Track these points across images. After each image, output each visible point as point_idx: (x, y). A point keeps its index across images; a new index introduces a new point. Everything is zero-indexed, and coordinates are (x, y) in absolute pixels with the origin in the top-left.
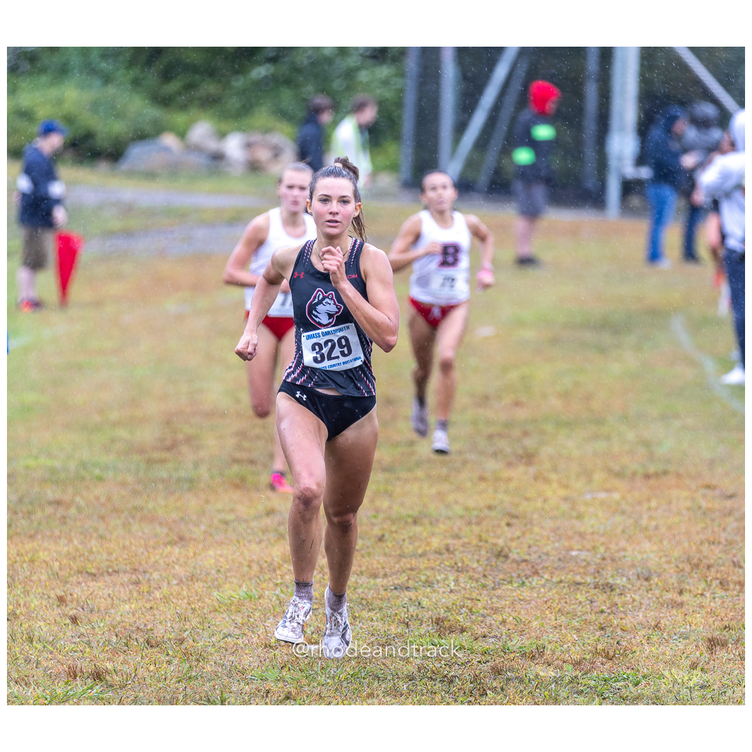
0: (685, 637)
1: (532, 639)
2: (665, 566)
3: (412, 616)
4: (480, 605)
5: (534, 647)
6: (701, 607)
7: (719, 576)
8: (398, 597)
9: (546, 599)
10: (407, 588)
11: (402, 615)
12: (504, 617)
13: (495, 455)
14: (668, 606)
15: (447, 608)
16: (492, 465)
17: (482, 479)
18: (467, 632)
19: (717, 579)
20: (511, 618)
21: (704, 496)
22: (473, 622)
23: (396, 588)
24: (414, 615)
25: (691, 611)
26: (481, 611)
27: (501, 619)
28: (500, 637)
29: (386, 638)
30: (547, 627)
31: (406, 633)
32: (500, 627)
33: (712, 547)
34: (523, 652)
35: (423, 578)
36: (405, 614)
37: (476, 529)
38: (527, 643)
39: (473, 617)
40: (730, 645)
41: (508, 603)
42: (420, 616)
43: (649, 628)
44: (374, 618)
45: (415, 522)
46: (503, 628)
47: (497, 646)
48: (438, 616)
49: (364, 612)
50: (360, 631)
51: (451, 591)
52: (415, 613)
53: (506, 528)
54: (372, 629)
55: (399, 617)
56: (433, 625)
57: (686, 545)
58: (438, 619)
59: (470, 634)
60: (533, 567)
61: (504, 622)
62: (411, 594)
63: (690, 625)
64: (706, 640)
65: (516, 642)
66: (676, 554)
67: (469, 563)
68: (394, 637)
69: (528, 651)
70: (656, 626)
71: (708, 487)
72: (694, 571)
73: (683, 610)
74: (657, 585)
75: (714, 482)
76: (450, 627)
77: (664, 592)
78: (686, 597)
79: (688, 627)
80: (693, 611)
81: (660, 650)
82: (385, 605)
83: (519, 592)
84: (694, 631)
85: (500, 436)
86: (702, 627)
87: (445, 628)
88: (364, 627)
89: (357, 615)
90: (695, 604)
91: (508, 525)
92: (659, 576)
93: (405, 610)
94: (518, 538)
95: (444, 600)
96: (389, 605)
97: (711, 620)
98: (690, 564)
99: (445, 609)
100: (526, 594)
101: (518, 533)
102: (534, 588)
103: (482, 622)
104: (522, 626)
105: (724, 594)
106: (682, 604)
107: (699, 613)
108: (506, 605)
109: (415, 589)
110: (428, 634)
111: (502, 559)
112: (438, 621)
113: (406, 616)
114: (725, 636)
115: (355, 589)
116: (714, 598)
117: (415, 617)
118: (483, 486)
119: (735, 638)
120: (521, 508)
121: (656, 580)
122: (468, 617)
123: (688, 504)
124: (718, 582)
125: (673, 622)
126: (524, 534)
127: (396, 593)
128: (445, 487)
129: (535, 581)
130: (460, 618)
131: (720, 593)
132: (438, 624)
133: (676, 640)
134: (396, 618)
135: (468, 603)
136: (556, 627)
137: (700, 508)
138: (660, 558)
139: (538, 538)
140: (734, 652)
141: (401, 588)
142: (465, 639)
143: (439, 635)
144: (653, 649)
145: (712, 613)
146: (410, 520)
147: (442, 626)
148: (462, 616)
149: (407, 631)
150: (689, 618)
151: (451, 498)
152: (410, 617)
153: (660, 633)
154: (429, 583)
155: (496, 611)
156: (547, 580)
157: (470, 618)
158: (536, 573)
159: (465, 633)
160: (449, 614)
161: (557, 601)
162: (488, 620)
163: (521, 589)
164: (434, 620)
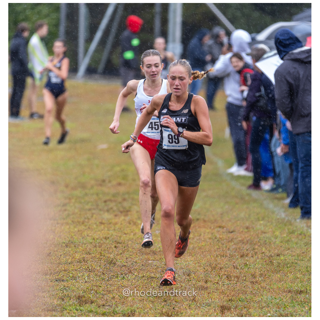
0: (208, 305)
1: (128, 307)
2: (198, 268)
3: (65, 295)
4: (101, 289)
5: (130, 311)
6: (217, 289)
7: (226, 273)
8: (58, 285)
9: (135, 286)
10: (63, 280)
11: (60, 294)
12: (114, 295)
13: (108, 211)
14: (199, 289)
15: (84, 290)
17: (101, 223)
18: (94, 303)
19: (225, 275)
20: (117, 296)
21: (218, 231)
22: (97, 298)
23: (57, 281)
24: (67, 294)
25: (212, 291)
26: (102, 292)
27: (112, 296)
28: (112, 306)
29: (51, 306)
30: (136, 300)
31: (62, 304)
32: (112, 300)
33: (222, 258)
34: (124, 314)
35: (71, 275)
36: (62, 294)
37: (99, 250)
38: (126, 309)
39: (98, 295)
40: (232, 310)
41: (116, 287)
42: (69, 295)
43: (190, 301)
44: (45, 296)
45: (67, 246)
46: (113, 301)
47: (110, 311)
48: (79, 295)
49: (40, 293)
50: (38, 303)
51: (86, 282)
52: (67, 293)
53: (114, 249)
54: (44, 302)
55: (58, 296)
56: (76, 300)
57: (209, 257)
58: (79, 297)
59: (96, 304)
60: (128, 269)
61: (114, 298)
62: (65, 283)
63: (211, 299)
64: (220, 306)
65: (120, 308)
66: (204, 262)
67: (96, 268)
68: (56, 306)
69: (126, 313)
70: (194, 299)
71: (220, 227)
72: (213, 271)
73: (208, 291)
74: (194, 278)
75: (224, 224)
76: (86, 301)
77: (198, 282)
78: (209, 284)
79: (210, 300)
81: (196, 312)
82: (51, 289)
83: (121, 282)
84: (213, 302)
85: (110, 200)
86: (218, 300)
87: (83, 301)
88: (40, 301)
89: (36, 295)
90: (214, 288)
91: (115, 247)
92: (195, 274)
93: (62, 292)
94: (121, 253)
95: (82, 287)
96: (53, 289)
97: (222, 297)
98: (211, 267)
99: (83, 291)
100: (125, 283)
101: (121, 251)
102: (130, 280)
103: (102, 298)
104: (123, 300)
105: (228, 282)
106: (207, 288)
107: (216, 293)
108: (114, 289)
109: (67, 281)
110: (74, 304)
111: (112, 265)
112: (79, 298)
113: (62, 295)
114: (230, 305)
115: (35, 281)
116: (224, 285)
117: (67, 296)
119: (235, 306)
120: (122, 238)
121: (193, 275)
122: (95, 295)
123: (210, 236)
125: (202, 297)
126: (124, 252)
127: (57, 283)
128: (82, 227)
129: (130, 276)
130: (91, 296)
132: (79, 299)
133: (204, 307)
134: (57, 296)
135: (95, 288)
136: (141, 300)
137: (216, 238)
138: (195, 264)
139: (131, 254)
140: (234, 313)
141: (60, 280)
142: (93, 307)
143: (80, 305)
144: (192, 311)
145: (223, 292)
146: (64, 245)
147: (81, 300)
148: (92, 295)
149: (63, 303)
150: (210, 295)
151: (85, 233)
152: (64, 295)
153: (195, 303)
154: (74, 278)
155: (109, 292)
156: (136, 276)
158: (130, 272)
159: (93, 304)
160: (85, 294)
161: (141, 287)
162: (106, 297)
163: (123, 281)
164: (77, 297)
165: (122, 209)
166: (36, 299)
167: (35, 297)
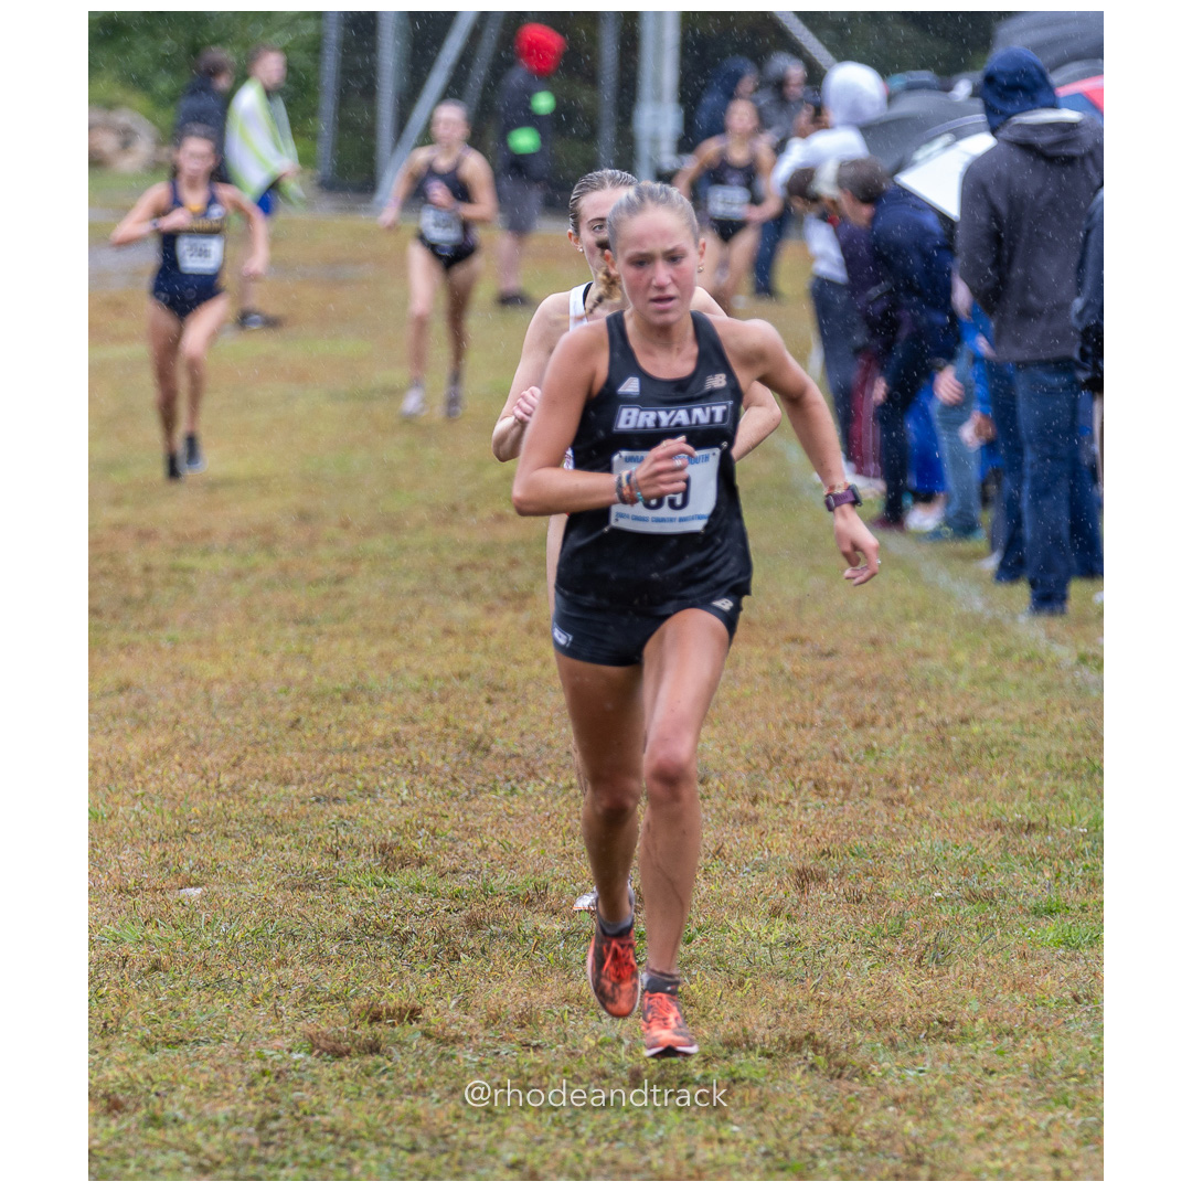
0: (760, 867)
1: (528, 875)
2: (731, 761)
3: (344, 842)
4: (447, 823)
5: (531, 886)
6: (786, 822)
7: (812, 774)
8: (322, 814)
9: (548, 814)
10: (336, 800)
11: (329, 840)
12: (485, 841)
13: (467, 596)
14: (735, 821)
15: (398, 828)
16: (462, 611)
17: (448, 632)
18: (428, 866)
19: (809, 779)
20: (495, 843)
21: (788, 654)
22: (437, 851)
23: (318, 800)
24: (348, 841)
25: (770, 829)
26: (450, 833)
27: (480, 845)
28: (479, 873)
29: (304, 875)
30: (550, 856)
31: (334, 868)
32: (479, 856)
33: (802, 730)
34: (514, 895)
35: (360, 784)
36: (333, 839)
37: (441, 709)
38: (520, 880)
39: (438, 842)
40: (831, 880)
41: (490, 819)
42: (355, 842)
43: (707, 856)
44: (286, 846)
45: (347, 699)
46: (483, 859)
47: (475, 886)
48: (383, 842)
49: (270, 837)
50: (265, 866)
51: (403, 803)
52: (348, 837)
53: (486, 707)
54: (282, 862)
55: (324, 844)
56: (376, 857)
57: (762, 727)
58: (383, 846)
59: (432, 867)
60: (527, 765)
61: (484, 849)
62: (343, 809)
63: (769, 851)
64: (795, 872)
65: (502, 880)
66: (746, 743)
67: (431, 762)
68: (316, 875)
69: (522, 893)
70: (718, 852)
71: (793, 640)
72: (774, 769)
73: (759, 827)
74: (718, 789)
75: (804, 633)
76: (403, 858)
77: (730, 801)
78: (761, 808)
79: (766, 853)
80: (774, 829)
81: (724, 888)
82: (302, 825)
83: (506, 803)
84: (775, 859)
85: (473, 566)
86: (788, 852)
87: (394, 860)
88: (271, 859)
89: (260, 842)
90: (776, 818)
91: (489, 701)
92: (721, 775)
93: (333, 832)
94: (505, 720)
95: (392, 817)
96: (308, 826)
97: (801, 843)
98: (769, 757)
99: (394, 830)
100: (518, 806)
101: (504, 714)
102: (531, 796)
103: (451, 850)
104: (512, 854)
105: (820, 802)
106: (756, 819)
107: (782, 832)
108: (487, 823)
109: (348, 800)
110: (368, 869)
111: (479, 753)
112: (384, 849)
113: (335, 841)
114: (823, 866)
115: (256, 802)
116: (806, 809)
117: (348, 844)
118: (451, 642)
119: (838, 870)
120: (508, 676)
121: (717, 782)
122: (430, 843)
123: (764, 666)
124: (811, 784)
125: (743, 845)
126: (513, 715)
127: (319, 807)
128: (390, 645)
129: (531, 786)
130: (417, 844)
131: (814, 801)
132: (383, 853)
133: (749, 873)
134: (319, 844)
135: (430, 821)
136: (564, 856)
137: (782, 672)
138: (722, 748)
139: (535, 720)
140: (836, 889)
141: (327, 800)
142: (424, 876)
143: (386, 870)
144: (713, 887)
145: (803, 830)
146: (339, 696)
147: (390, 857)
148: (419, 841)
149: (337, 865)
150: (767, 840)
151: (401, 662)
152: (340, 843)
153: (723, 863)
154: (368, 792)
155: (472, 832)
156: (549, 785)
157: (432, 844)
158: (533, 774)
159: (425, 867)
160: (401, 838)
161: (565, 816)
162: (461, 847)
163: (511, 799)
164: (377, 847)
165: (506, 591)
166: (260, 853)
167: (255, 848)
